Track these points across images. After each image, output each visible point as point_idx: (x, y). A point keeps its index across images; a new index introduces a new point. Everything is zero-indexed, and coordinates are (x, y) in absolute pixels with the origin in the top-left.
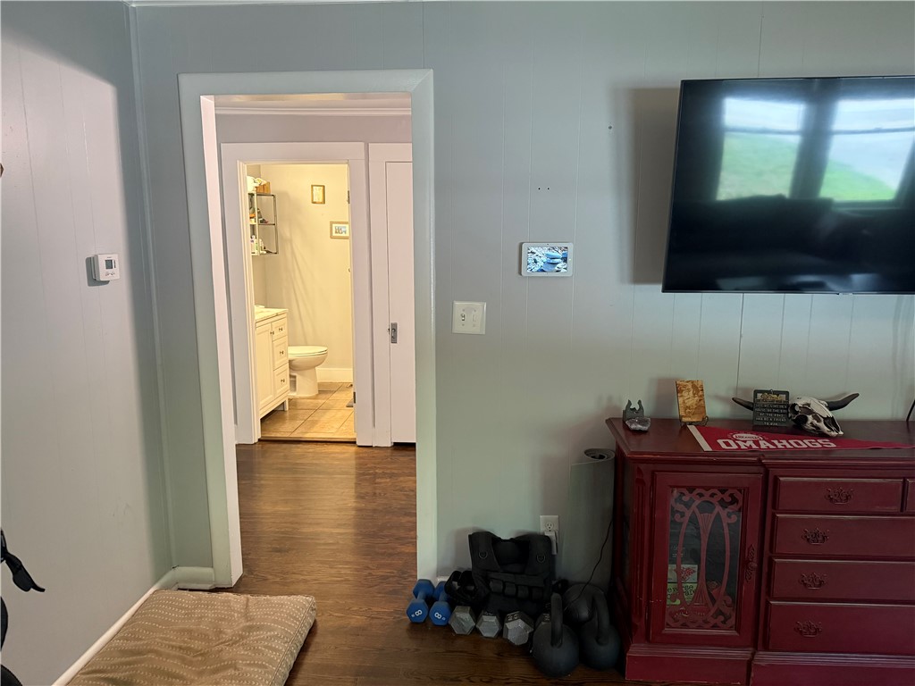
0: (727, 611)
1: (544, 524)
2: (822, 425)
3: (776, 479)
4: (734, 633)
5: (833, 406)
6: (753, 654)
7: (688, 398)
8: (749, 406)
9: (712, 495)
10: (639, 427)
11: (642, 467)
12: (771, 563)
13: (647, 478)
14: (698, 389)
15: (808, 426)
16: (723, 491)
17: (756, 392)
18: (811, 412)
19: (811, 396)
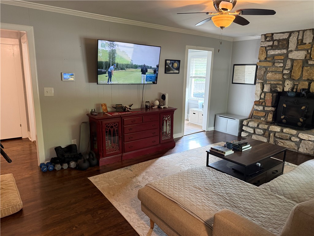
0: (117, 147)
1: (73, 142)
2: (129, 109)
3: (123, 119)
4: (119, 151)
5: (130, 106)
6: (122, 154)
7: (104, 107)
8: (115, 108)
9: (113, 124)
10: (96, 114)
11: (99, 121)
12: (124, 136)
13: (100, 123)
14: (105, 105)
15: (126, 110)
16: (114, 123)
17: (116, 105)
18: (126, 107)
19: (126, 104)
